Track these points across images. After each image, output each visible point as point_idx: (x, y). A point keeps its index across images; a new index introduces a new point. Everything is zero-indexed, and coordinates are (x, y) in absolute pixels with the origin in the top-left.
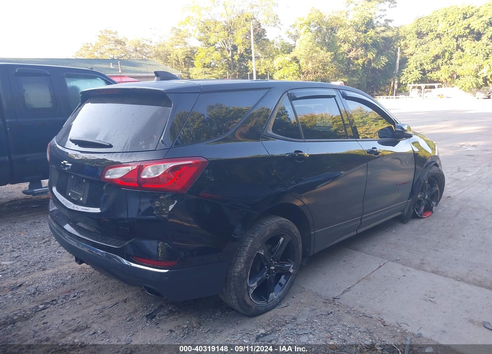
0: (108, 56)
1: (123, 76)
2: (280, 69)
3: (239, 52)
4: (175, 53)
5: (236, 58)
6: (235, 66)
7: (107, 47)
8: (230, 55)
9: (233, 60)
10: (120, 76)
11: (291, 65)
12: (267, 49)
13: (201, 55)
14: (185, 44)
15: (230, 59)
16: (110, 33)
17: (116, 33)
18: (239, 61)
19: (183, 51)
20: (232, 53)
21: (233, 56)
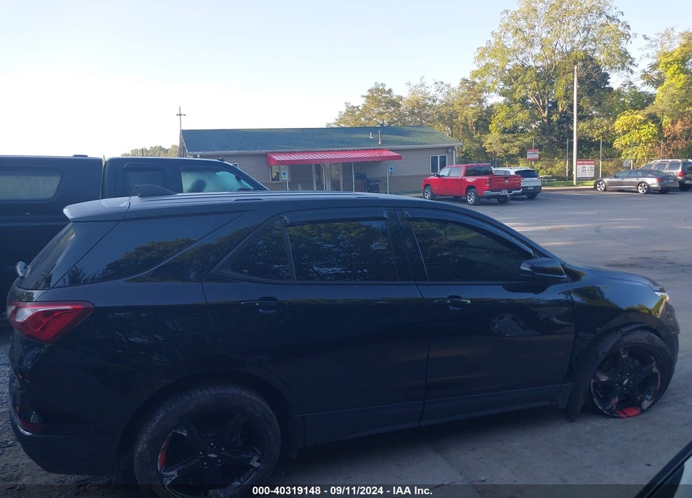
0: (377, 121)
1: (382, 150)
2: (625, 133)
3: (560, 109)
4: (464, 114)
5: (555, 118)
6: (552, 131)
7: (376, 110)
8: (545, 114)
9: (550, 121)
10: (378, 149)
11: (643, 127)
12: (606, 104)
13: (500, 116)
14: (481, 101)
15: (546, 121)
16: (383, 91)
17: (390, 91)
18: (559, 122)
19: (474, 111)
20: (548, 112)
21: (549, 115)
